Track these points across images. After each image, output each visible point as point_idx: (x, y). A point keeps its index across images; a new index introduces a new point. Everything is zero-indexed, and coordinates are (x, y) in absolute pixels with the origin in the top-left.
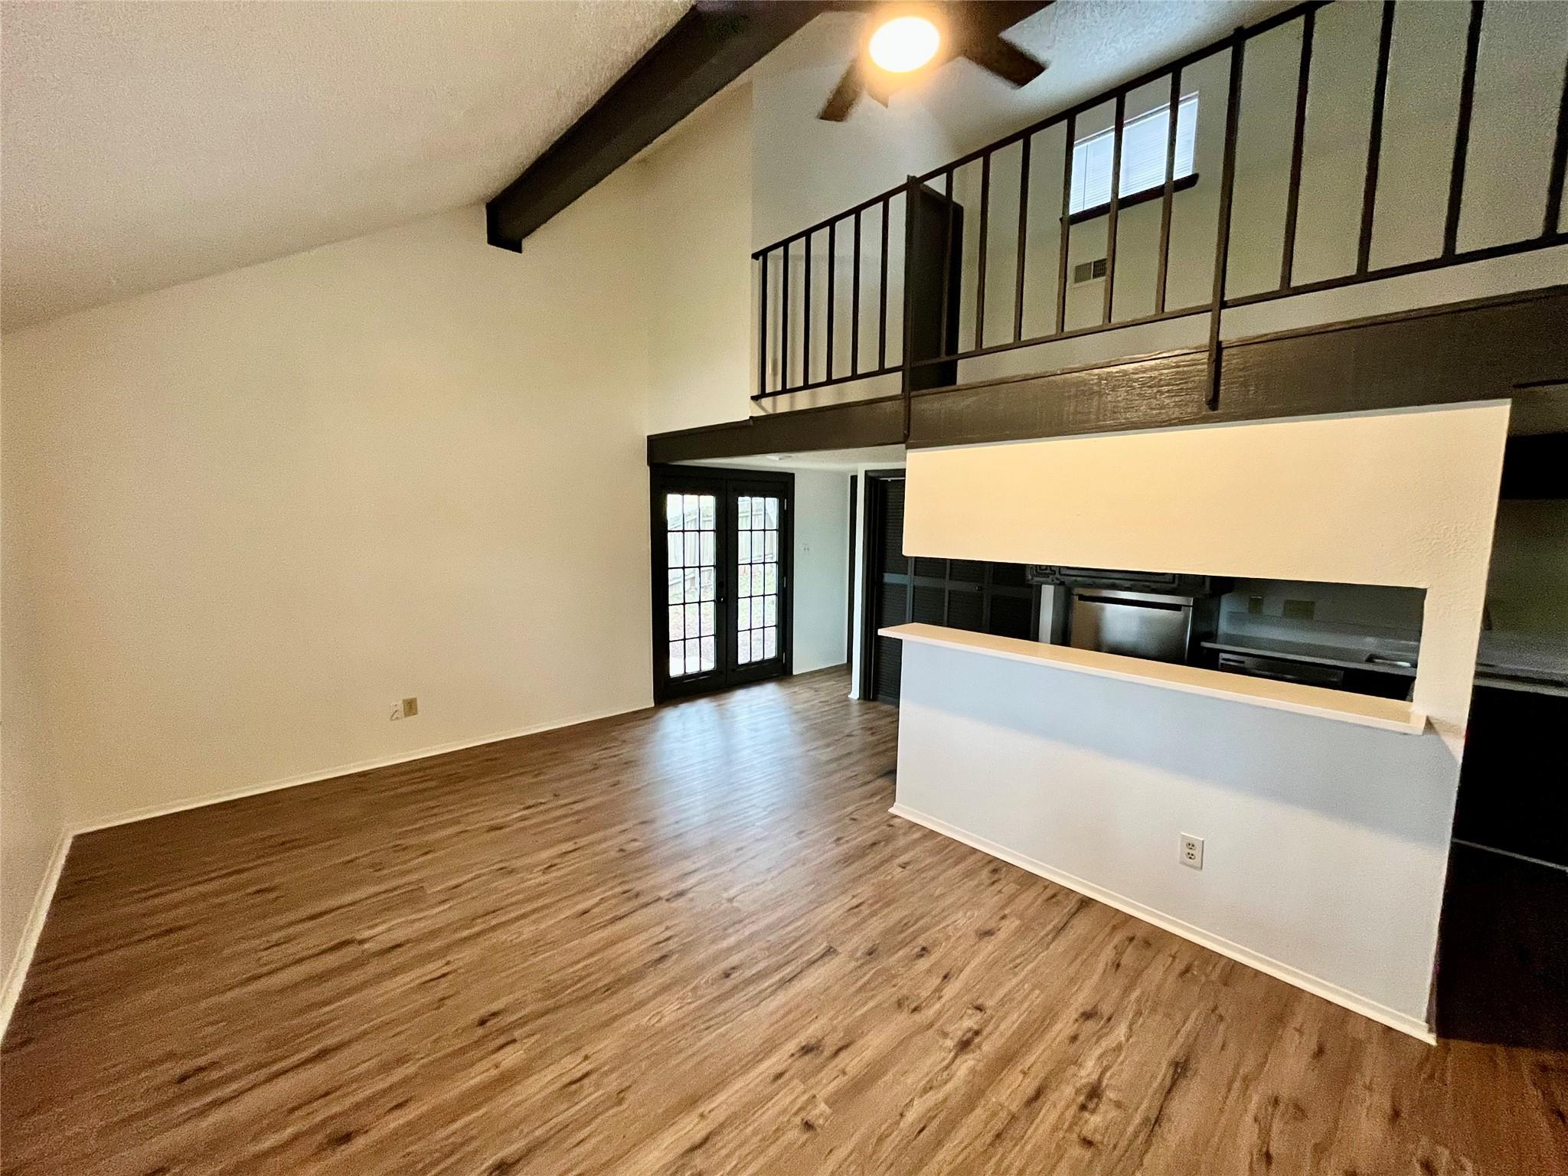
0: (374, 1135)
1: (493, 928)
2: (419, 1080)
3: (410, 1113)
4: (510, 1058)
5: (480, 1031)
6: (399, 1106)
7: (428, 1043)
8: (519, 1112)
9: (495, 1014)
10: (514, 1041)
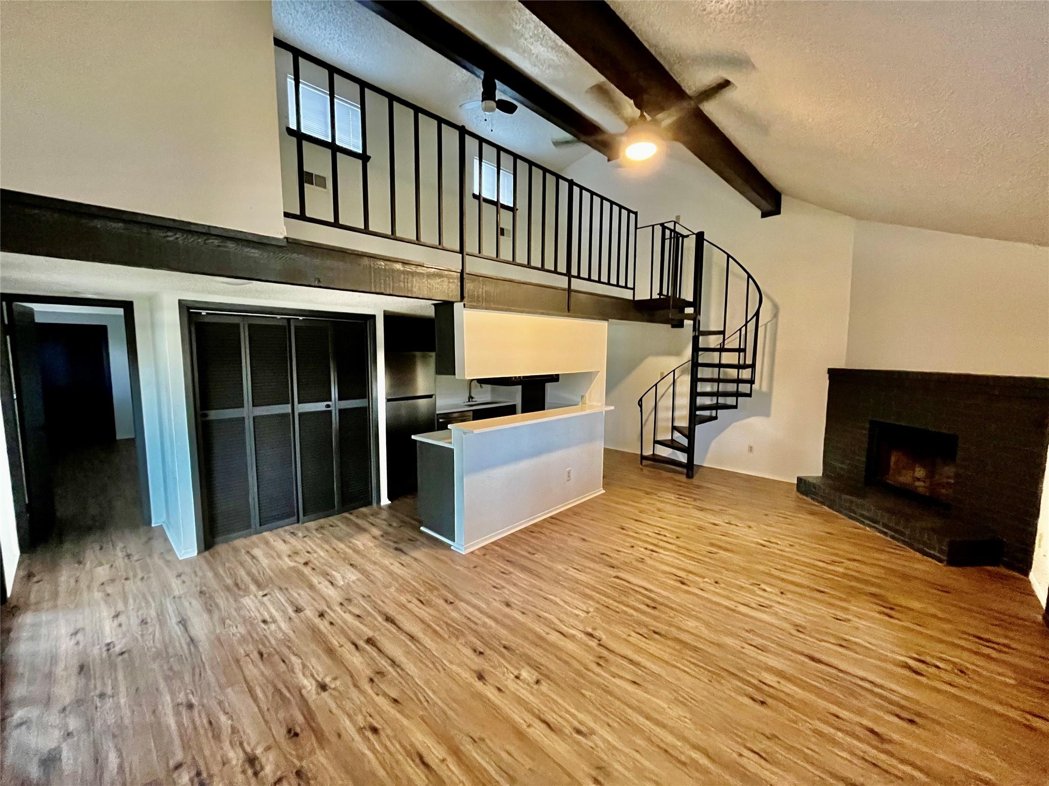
0: (858, 719)
1: (685, 739)
2: (819, 716)
3: (834, 709)
4: (770, 679)
5: (769, 701)
6: (838, 717)
7: (800, 726)
8: (788, 663)
9: (753, 699)
10: (760, 681)
